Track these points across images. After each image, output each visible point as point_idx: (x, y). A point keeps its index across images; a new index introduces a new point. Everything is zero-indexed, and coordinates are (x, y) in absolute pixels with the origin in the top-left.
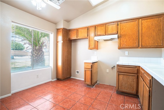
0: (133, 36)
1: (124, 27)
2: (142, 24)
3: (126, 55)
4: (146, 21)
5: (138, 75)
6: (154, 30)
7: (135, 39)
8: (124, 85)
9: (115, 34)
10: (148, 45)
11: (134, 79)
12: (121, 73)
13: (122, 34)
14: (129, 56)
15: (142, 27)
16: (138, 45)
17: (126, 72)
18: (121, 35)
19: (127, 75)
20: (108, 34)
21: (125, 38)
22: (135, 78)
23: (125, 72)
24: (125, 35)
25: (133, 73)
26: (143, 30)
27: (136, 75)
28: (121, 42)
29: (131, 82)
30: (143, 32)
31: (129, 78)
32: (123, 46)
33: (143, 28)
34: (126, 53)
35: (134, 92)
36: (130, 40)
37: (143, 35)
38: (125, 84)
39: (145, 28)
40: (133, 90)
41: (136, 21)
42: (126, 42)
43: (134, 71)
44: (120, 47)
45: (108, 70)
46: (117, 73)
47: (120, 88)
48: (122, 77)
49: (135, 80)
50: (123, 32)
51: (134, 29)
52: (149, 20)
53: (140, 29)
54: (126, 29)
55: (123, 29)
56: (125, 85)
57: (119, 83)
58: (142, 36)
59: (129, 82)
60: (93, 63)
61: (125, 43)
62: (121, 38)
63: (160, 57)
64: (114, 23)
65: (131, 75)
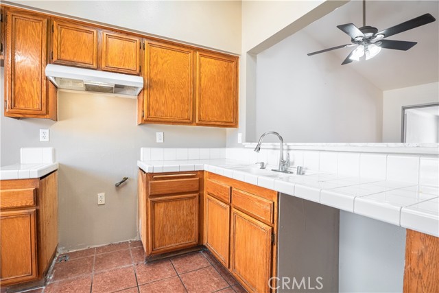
0: (181, 91)
1: (159, 60)
2: (200, 65)
3: (158, 141)
4: (208, 59)
5: (201, 192)
6: (221, 86)
7: (186, 100)
8: (169, 230)
9: (132, 72)
10: (211, 118)
11: (193, 205)
12: (159, 198)
13: (155, 79)
14: (166, 145)
15: (200, 73)
16: (193, 116)
17: (175, 192)
18: (150, 80)
19: (176, 200)
20: (109, 69)
21: (163, 92)
22: (195, 201)
23: (171, 192)
24: (162, 84)
25: (191, 190)
26: (203, 80)
27: (197, 195)
28: (151, 103)
29: (187, 215)
30: (202, 85)
31: (182, 208)
32: (155, 114)
33: (203, 77)
34: (159, 137)
35: (193, 240)
36: (174, 101)
37: (202, 93)
38: (170, 227)
39: (206, 76)
40: (191, 236)
41: (188, 53)
42: (163, 105)
43: (192, 185)
44: (150, 119)
45: (103, 194)
46: (147, 200)
47: (157, 244)
48: (162, 210)
49: (195, 209)
50: (156, 74)
51: (184, 74)
52: (213, 60)
53: (198, 76)
54: (165, 65)
55: (156, 63)
56: (171, 230)
57: (156, 229)
58: (200, 95)
59: (182, 217)
60: (41, 178)
61: (163, 108)
62: (151, 91)
63: (225, 146)
64: (128, 34)
65: (185, 199)
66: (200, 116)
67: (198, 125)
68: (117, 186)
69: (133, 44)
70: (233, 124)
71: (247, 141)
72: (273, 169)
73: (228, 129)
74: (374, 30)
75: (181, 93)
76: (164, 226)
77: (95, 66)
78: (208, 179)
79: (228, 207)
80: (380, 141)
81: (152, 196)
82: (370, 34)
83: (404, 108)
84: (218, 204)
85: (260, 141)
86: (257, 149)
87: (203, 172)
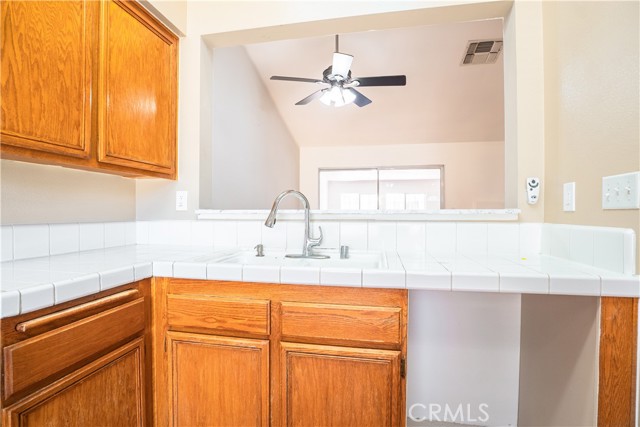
2: (109, 19)
4: (125, 15)
7: (74, 95)
15: (109, 36)
22: (138, 358)
26: (113, 57)
27: (141, 340)
29: (120, 403)
30: (113, 70)
31: (108, 391)
33: (115, 51)
39: (120, 51)
52: (135, 22)
53: (103, 45)
59: (109, 414)
65: (114, 361)
66: (107, 144)
67: (101, 164)
70: (165, 170)
71: (202, 206)
72: (288, 254)
75: (61, 72)
78: (171, 296)
79: (265, 344)
83: (320, 170)
85: (274, 207)
86: (271, 222)
87: (148, 281)
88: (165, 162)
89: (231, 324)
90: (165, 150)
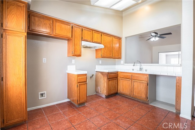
2: (114, 40)
3: (100, 63)
10: (116, 57)
12: (110, 79)
16: (112, 56)
19: (113, 80)
27: (117, 78)
40: (116, 90)
41: (111, 37)
44: (103, 57)
47: (109, 92)
50: (104, 43)
63: (115, 65)
64: (98, 32)
67: (113, 58)
68: (91, 77)
69: (99, 35)
70: (120, 58)
71: (125, 63)
73: (116, 59)
74: (157, 34)
76: (111, 87)
77: (91, 41)
78: (120, 74)
79: (131, 80)
80: (152, 63)
81: (108, 79)
82: (156, 35)
83: (159, 53)
84: (126, 80)
85: (134, 63)
86: (134, 65)
87: (118, 72)
88: (120, 57)
89: (127, 77)
90: (120, 55)
